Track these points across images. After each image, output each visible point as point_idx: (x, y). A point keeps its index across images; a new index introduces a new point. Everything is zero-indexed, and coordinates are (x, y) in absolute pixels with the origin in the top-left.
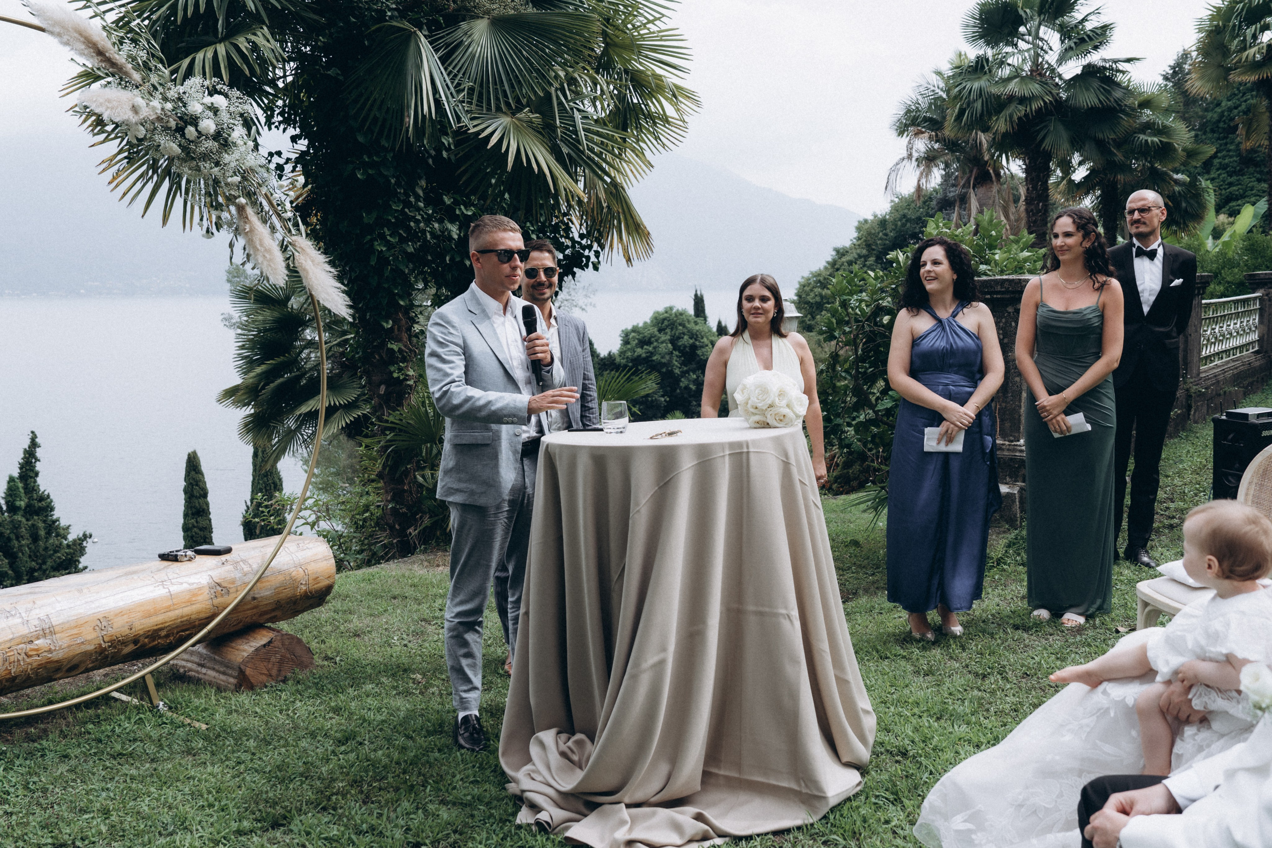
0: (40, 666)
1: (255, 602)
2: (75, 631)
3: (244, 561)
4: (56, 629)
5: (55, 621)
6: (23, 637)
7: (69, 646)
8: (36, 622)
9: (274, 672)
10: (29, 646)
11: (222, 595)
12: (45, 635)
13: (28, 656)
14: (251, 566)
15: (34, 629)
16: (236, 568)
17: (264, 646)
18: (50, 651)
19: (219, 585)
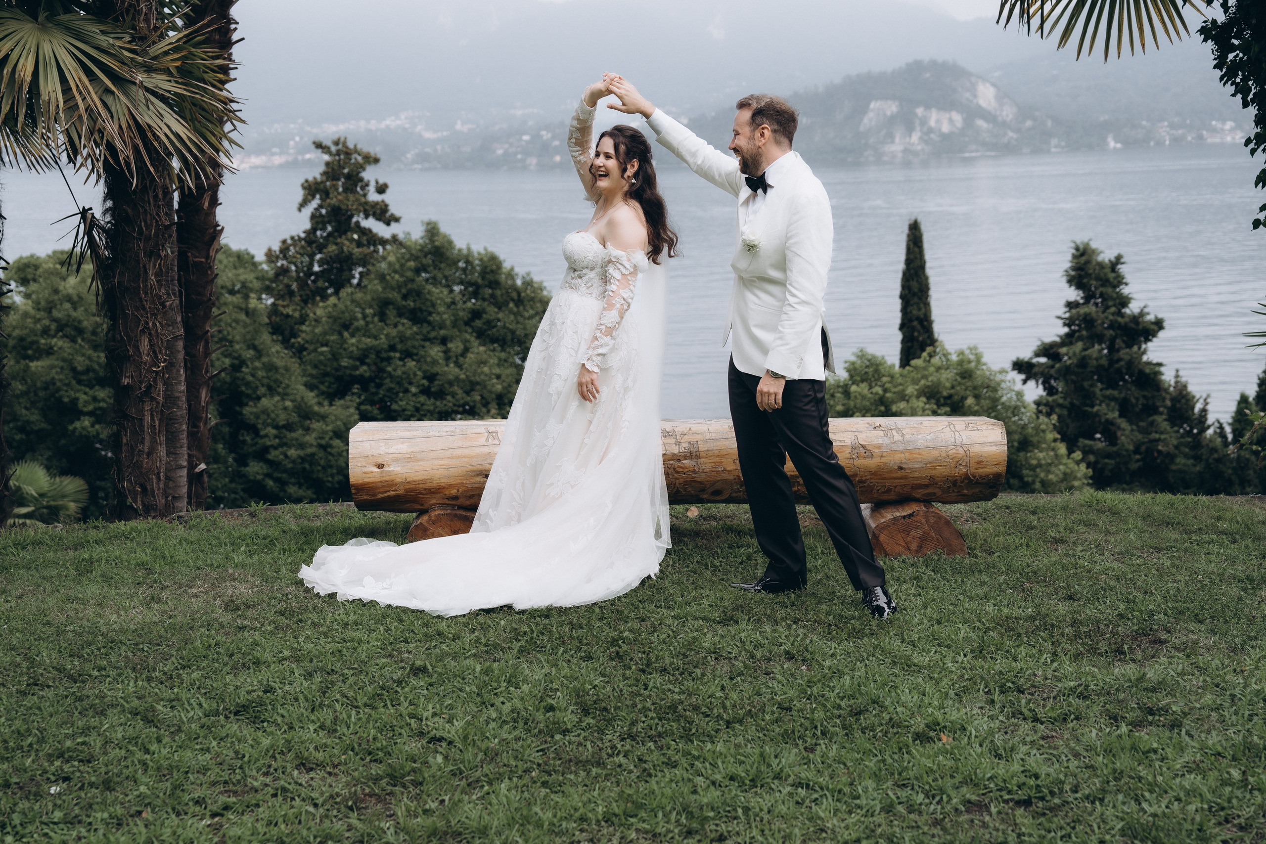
0: (686, 483)
1: (901, 473)
2: (718, 460)
3: (898, 429)
4: (702, 454)
5: (702, 447)
6: (674, 455)
7: (711, 472)
8: (686, 445)
9: (914, 547)
10: (677, 464)
11: (865, 458)
12: (691, 458)
13: (677, 472)
14: (903, 435)
15: (682, 450)
16: (886, 435)
17: (904, 517)
18: (694, 471)
19: (863, 447)
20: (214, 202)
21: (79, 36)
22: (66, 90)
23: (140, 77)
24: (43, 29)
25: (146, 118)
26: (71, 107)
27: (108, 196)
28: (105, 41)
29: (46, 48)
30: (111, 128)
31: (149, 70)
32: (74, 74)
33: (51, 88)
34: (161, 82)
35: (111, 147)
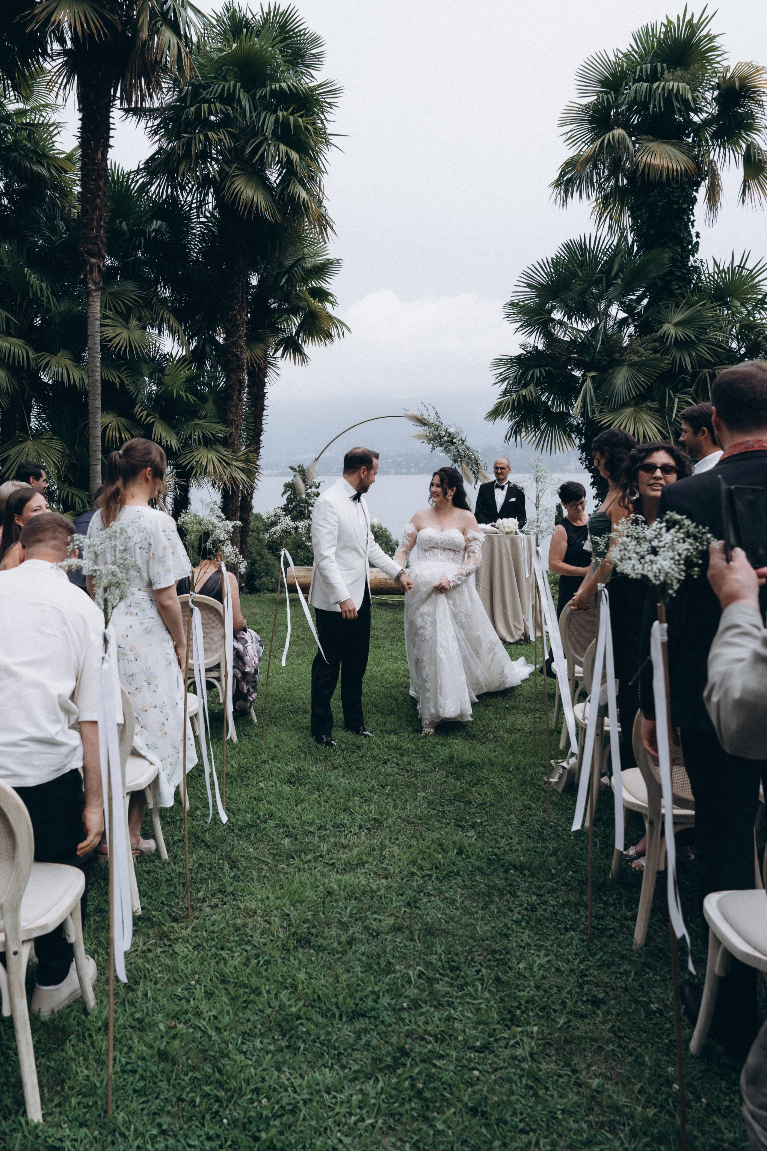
20: (251, 498)
21: (218, 452)
22: (214, 467)
23: (234, 463)
24: (209, 451)
25: (235, 475)
26: (215, 472)
27: (222, 498)
28: (225, 453)
29: (210, 456)
30: (225, 478)
31: (236, 460)
32: (217, 463)
33: (210, 468)
34: (240, 464)
35: (225, 483)
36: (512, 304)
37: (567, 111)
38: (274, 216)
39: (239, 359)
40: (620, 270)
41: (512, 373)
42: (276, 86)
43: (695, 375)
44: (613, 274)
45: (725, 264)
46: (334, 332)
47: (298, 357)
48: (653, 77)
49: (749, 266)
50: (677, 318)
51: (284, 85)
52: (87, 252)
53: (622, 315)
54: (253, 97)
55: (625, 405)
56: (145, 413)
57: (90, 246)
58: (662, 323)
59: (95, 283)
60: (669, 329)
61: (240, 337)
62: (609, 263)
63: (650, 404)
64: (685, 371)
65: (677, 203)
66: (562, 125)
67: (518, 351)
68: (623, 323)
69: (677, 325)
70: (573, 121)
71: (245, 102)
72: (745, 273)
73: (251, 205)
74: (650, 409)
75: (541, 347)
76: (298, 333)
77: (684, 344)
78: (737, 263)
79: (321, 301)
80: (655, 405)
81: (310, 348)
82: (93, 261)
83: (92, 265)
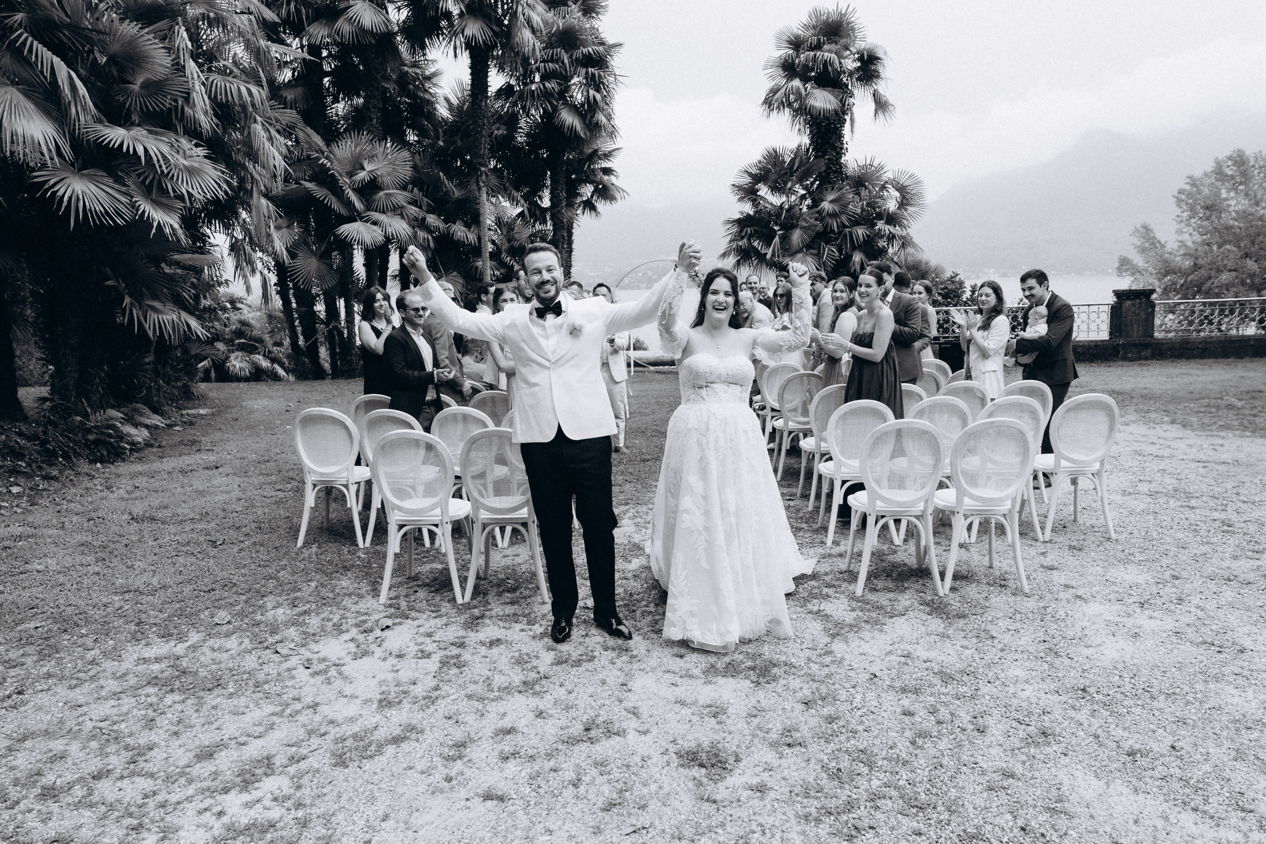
36: (733, 185)
37: (768, 61)
38: (585, 134)
39: (562, 222)
40: (799, 167)
41: (735, 229)
42: (585, 50)
43: (840, 233)
44: (795, 168)
45: (862, 163)
46: (618, 196)
47: (593, 213)
48: (818, 47)
49: (876, 164)
50: (831, 197)
51: (590, 49)
52: (479, 164)
53: (803, 192)
54: (571, 57)
55: (800, 251)
56: (509, 258)
57: (481, 160)
58: (822, 201)
59: (484, 182)
60: (826, 205)
61: (562, 208)
62: (793, 161)
63: (812, 251)
64: (832, 231)
65: (833, 123)
66: (765, 69)
67: (737, 216)
68: (803, 197)
69: (831, 202)
70: (772, 67)
71: (566, 61)
72: (873, 168)
73: (572, 129)
74: (812, 254)
75: (752, 213)
76: (592, 196)
77: (834, 215)
78: (868, 163)
79: (608, 175)
80: (815, 251)
81: (601, 205)
82: (483, 169)
83: (481, 172)
